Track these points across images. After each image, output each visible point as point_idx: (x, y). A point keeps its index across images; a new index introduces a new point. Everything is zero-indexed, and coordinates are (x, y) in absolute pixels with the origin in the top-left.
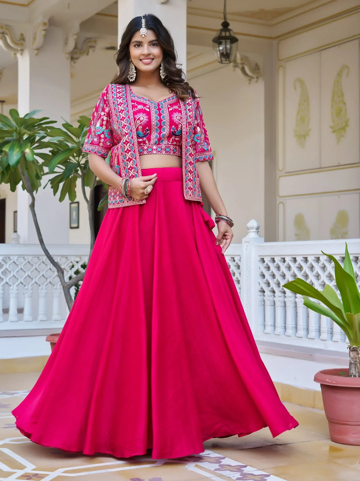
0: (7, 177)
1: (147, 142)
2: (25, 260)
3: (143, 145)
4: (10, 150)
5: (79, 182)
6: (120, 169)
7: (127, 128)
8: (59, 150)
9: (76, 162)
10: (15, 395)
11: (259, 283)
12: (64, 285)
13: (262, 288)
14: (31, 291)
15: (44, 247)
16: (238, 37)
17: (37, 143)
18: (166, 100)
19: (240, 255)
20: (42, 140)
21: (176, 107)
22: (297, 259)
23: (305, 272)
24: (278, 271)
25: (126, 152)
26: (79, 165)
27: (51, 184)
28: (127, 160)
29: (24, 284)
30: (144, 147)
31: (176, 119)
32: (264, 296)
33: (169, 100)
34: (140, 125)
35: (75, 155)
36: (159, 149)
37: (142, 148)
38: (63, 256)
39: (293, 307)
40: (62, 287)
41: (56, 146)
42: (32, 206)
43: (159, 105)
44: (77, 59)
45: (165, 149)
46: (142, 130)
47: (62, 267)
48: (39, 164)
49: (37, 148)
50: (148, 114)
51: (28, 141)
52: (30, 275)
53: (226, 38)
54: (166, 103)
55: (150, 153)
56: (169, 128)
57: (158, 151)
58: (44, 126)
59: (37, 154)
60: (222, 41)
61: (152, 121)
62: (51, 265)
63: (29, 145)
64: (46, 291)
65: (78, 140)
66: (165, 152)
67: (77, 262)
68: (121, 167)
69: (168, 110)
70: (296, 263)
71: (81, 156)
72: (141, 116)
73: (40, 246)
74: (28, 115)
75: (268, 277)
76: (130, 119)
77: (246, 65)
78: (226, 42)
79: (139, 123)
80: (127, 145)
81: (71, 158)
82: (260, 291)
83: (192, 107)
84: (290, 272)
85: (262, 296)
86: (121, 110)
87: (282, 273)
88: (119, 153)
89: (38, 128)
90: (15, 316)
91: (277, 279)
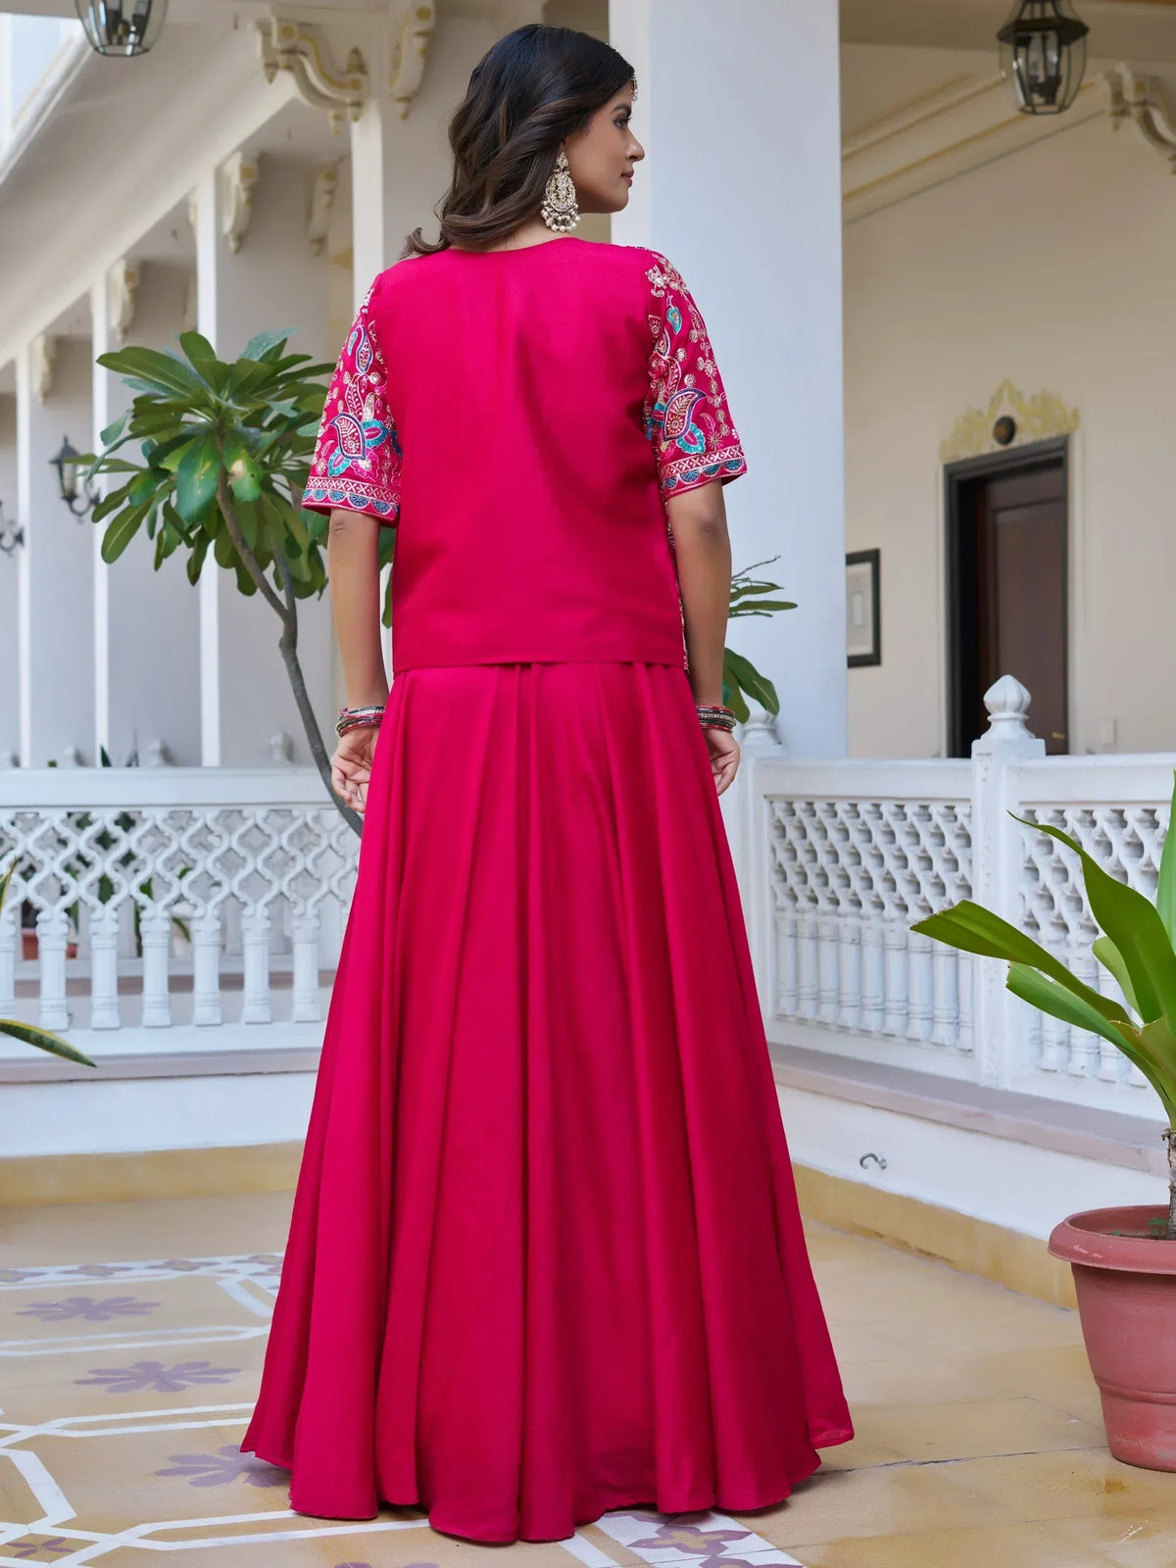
4: (182, 466)
10: (201, 1272)
11: (1025, 897)
13: (1031, 915)
14: (316, 923)
19: (969, 800)
22: (1126, 815)
23: (1149, 862)
29: (292, 900)
42: (289, 645)
52: (310, 867)
53: (1043, 25)
60: (1030, 35)
70: (1125, 831)
75: (1048, 876)
77: (1155, 105)
78: (1044, 39)
82: (1026, 925)
90: (264, 1004)
91: (1074, 884)
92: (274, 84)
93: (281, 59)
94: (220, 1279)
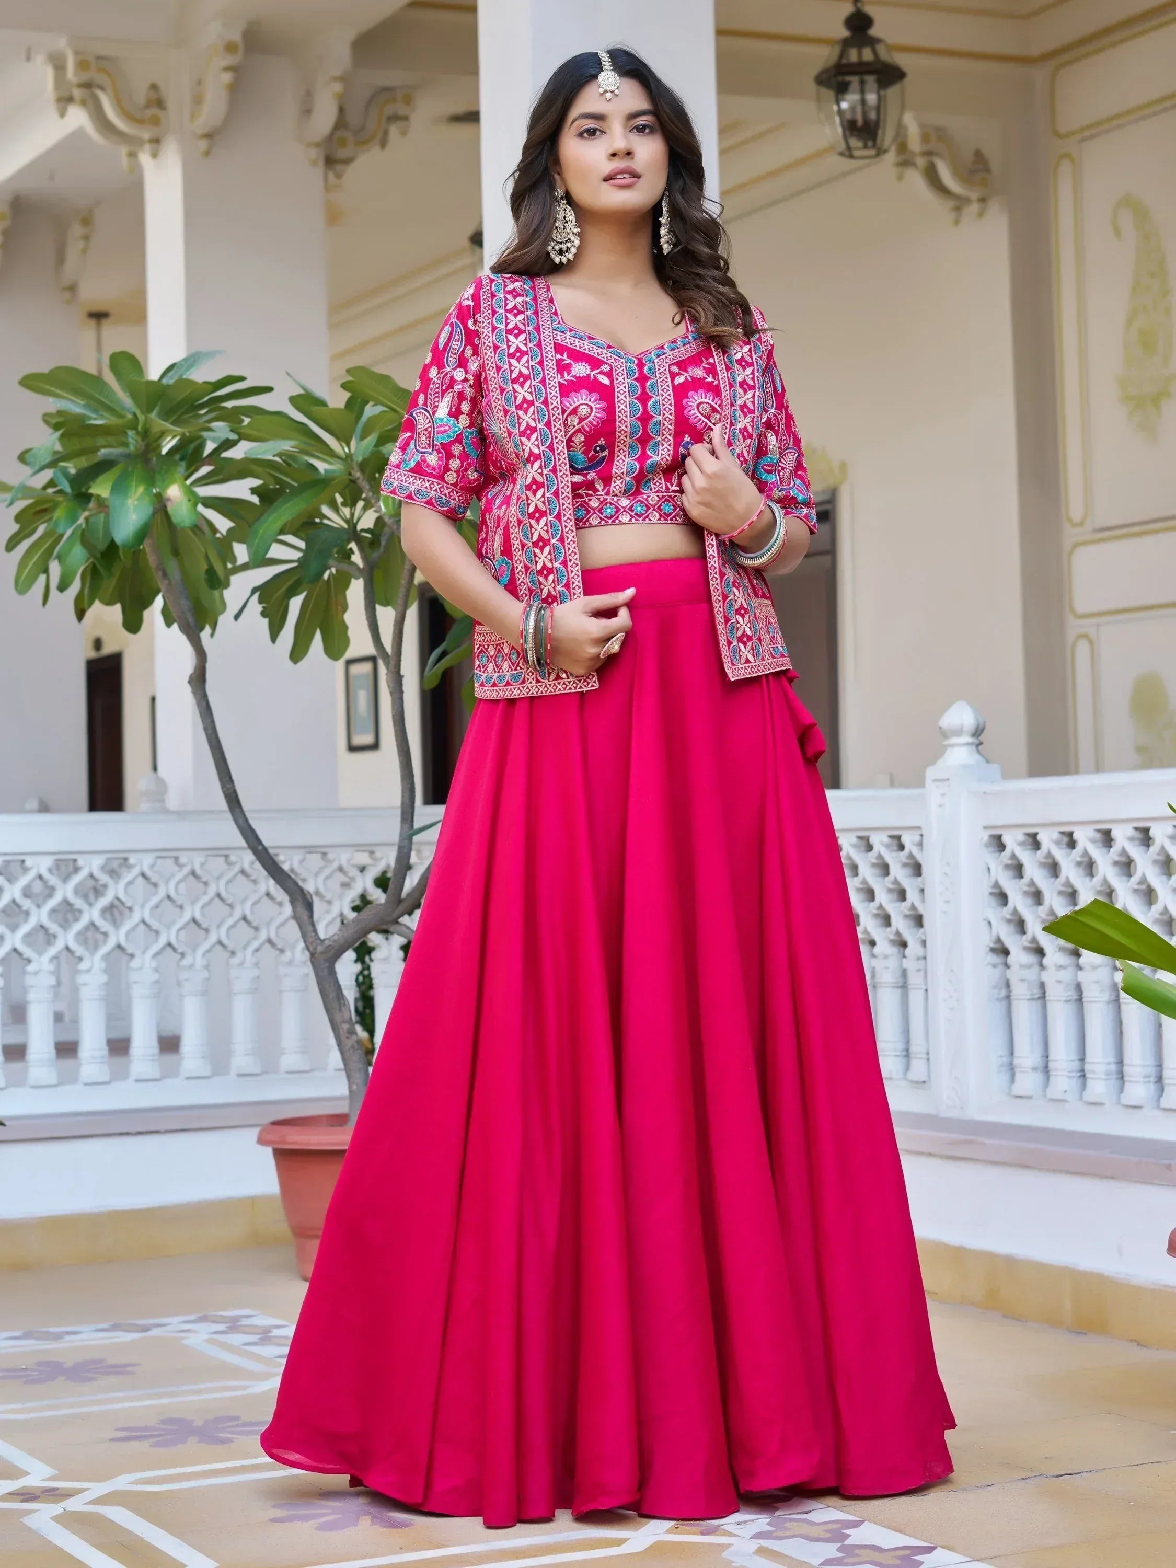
0: (110, 584)
1: (599, 486)
2: (181, 866)
3: (588, 495)
4: (113, 490)
5: (356, 591)
6: (513, 570)
7: (537, 439)
8: (283, 484)
9: (346, 526)
10: (155, 1332)
11: (990, 923)
12: (315, 949)
13: (999, 940)
14: (205, 974)
15: (241, 821)
16: (902, 60)
17: (209, 464)
18: (662, 347)
19: (919, 828)
20: (226, 454)
21: (698, 372)
22: (1114, 834)
23: (1143, 880)
24: (1053, 880)
25: (531, 516)
26: (353, 533)
27: (260, 602)
28: (535, 544)
29: (180, 951)
30: (590, 500)
31: (698, 414)
32: (1007, 966)
33: (672, 350)
34: (578, 431)
35: (339, 499)
36: (639, 509)
37: (581, 505)
38: (310, 849)
39: (1108, 1003)
40: (307, 954)
41: (272, 472)
42: (199, 679)
43: (641, 365)
44: (347, 161)
45: (659, 508)
46: (583, 447)
47: (309, 887)
48: (218, 535)
49: (205, 480)
50: (607, 394)
51: (177, 457)
52: (198, 916)
53: (861, 69)
54: (664, 356)
55: (610, 521)
56: (672, 442)
57: (636, 514)
58: (229, 404)
59: (210, 502)
60: (848, 78)
61: (618, 420)
62: (272, 882)
63: (181, 468)
64: (256, 972)
65: (347, 450)
66: (657, 515)
67: (362, 869)
68: (515, 565)
69: (670, 383)
70: (1112, 850)
71: (360, 504)
72: (584, 402)
73: (229, 815)
74: (175, 369)
75: (1018, 901)
76: (551, 407)
77: (941, 157)
78: (862, 83)
79: (575, 423)
80: (535, 496)
81: (326, 510)
82: (993, 950)
83: (753, 373)
84: (1091, 880)
85: (1001, 968)
86: (521, 374)
87: (1063, 885)
88: (511, 519)
89: (207, 413)
90: (153, 1060)
91: (1051, 906)
92: (66, 119)
93: (77, 93)
94: (183, 1338)
